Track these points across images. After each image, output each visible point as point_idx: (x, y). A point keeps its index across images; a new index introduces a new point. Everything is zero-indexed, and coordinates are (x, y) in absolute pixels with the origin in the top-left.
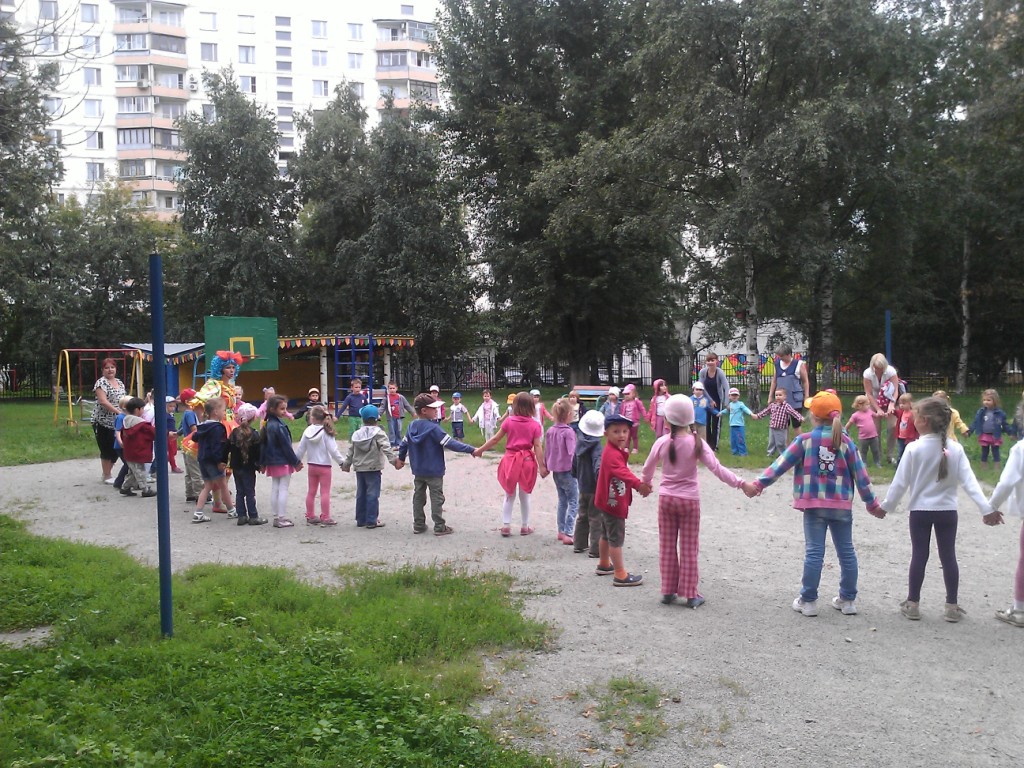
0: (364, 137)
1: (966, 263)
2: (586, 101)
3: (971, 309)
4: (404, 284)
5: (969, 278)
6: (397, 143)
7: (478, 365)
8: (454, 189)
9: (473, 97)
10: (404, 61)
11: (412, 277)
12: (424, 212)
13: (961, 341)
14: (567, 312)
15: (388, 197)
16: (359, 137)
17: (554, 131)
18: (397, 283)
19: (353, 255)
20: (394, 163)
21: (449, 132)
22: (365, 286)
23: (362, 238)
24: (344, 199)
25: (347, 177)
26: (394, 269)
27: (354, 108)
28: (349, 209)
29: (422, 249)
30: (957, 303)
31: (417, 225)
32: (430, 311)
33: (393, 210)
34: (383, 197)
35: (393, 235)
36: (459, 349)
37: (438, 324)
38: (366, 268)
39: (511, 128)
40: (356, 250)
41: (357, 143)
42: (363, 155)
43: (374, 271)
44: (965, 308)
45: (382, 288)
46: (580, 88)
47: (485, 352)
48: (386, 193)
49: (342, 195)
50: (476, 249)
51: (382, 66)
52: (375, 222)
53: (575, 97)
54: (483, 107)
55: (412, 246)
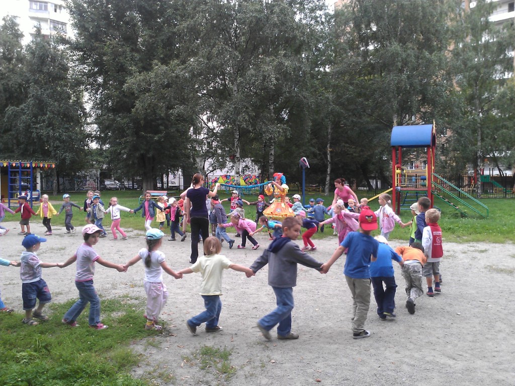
0: (22, 48)
1: (329, 136)
2: (154, 44)
3: (331, 157)
4: (48, 133)
5: (331, 143)
6: (43, 54)
7: (90, 178)
8: (78, 83)
9: (91, 35)
10: (46, 9)
11: (52, 129)
12: (60, 94)
13: (327, 171)
14: (142, 152)
15: (38, 84)
16: (19, 48)
17: (136, 58)
18: (43, 132)
19: (16, 116)
20: (42, 66)
21: (77, 52)
22: (24, 133)
23: (22, 106)
24: (10, 83)
25: (12, 71)
26: (42, 124)
27: (16, 31)
28: (13, 89)
29: (59, 114)
30: (326, 154)
31: (55, 101)
32: (63, 149)
33: (41, 92)
34: (35, 83)
35: (41, 106)
36: (79, 170)
37: (68, 156)
38: (24, 123)
39: (112, 53)
40: (18, 112)
41: (17, 51)
42: (22, 59)
43: (29, 125)
44: (329, 156)
45: (34, 135)
46: (151, 37)
47: (94, 171)
48: (36, 82)
49: (9, 81)
50: (91, 116)
51: (32, 9)
52: (30, 97)
53: (148, 41)
54: (96, 41)
55: (53, 112)
